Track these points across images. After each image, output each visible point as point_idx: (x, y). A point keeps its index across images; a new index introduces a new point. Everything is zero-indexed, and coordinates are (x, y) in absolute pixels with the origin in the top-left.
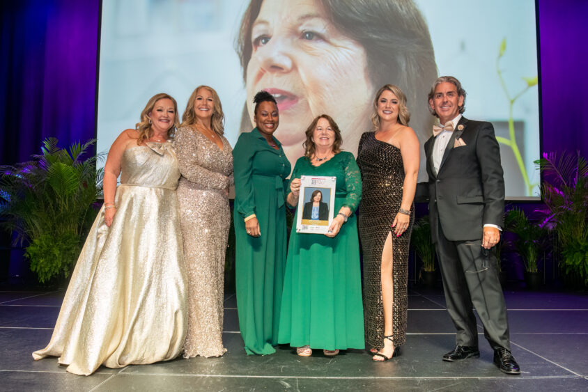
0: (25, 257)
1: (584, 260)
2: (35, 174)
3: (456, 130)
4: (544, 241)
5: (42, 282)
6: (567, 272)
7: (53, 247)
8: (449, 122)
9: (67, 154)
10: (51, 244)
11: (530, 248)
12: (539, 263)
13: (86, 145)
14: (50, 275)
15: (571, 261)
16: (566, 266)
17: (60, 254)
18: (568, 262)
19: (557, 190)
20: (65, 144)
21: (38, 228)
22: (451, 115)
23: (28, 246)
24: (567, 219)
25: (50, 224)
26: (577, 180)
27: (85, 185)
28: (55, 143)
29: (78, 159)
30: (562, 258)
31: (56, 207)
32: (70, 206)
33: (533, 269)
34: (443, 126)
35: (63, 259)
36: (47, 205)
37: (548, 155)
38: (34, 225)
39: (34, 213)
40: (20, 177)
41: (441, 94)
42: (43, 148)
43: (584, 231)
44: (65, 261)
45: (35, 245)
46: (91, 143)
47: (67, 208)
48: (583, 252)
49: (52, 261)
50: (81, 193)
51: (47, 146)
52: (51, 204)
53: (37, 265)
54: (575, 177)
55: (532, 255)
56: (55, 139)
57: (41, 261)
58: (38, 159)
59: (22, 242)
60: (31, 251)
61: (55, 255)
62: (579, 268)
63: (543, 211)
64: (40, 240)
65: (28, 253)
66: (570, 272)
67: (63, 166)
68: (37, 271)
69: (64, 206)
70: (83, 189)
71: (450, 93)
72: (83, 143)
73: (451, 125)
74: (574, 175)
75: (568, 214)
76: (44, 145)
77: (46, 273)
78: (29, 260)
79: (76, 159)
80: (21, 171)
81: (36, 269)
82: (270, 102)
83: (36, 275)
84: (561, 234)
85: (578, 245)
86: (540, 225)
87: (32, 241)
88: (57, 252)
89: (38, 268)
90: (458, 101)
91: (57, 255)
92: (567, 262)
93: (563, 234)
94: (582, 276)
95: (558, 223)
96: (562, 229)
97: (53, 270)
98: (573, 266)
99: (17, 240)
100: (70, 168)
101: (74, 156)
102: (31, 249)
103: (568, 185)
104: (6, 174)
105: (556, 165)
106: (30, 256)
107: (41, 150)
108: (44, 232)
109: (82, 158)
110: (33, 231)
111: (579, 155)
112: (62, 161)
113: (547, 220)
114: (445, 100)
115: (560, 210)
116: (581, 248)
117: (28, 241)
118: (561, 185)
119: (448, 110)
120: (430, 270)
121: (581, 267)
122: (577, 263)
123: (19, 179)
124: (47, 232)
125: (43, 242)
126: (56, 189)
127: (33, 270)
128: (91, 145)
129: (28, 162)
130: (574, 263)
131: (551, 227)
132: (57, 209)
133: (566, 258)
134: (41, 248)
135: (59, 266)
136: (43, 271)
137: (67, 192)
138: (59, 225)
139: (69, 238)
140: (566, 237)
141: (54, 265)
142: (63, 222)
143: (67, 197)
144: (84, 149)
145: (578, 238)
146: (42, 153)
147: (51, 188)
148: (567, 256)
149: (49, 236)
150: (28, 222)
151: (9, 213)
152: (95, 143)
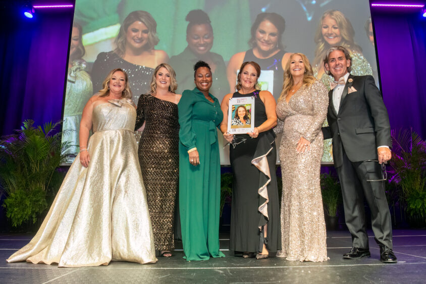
0: (3, 207)
1: (423, 204)
3: (348, 82)
4: (393, 192)
5: (14, 226)
6: (412, 215)
7: (25, 199)
8: (342, 78)
9: (41, 129)
10: (24, 197)
13: (56, 124)
14: (21, 221)
15: (414, 205)
16: (411, 210)
17: (30, 204)
18: (412, 206)
19: (399, 157)
20: (39, 122)
21: (15, 186)
22: (342, 74)
23: (6, 198)
24: (408, 175)
25: (24, 183)
26: (412, 148)
27: (53, 154)
28: (32, 124)
29: (48, 135)
30: (406, 204)
32: (40, 169)
34: (337, 82)
35: (33, 208)
36: (22, 167)
38: (11, 184)
39: (12, 174)
40: (3, 147)
41: (334, 59)
42: (22, 127)
43: (420, 184)
44: (34, 209)
45: (11, 198)
47: (38, 170)
48: (422, 199)
49: (24, 210)
50: (49, 159)
51: (25, 126)
52: (26, 166)
53: (12, 212)
56: (32, 121)
57: (15, 210)
58: (18, 133)
59: (0, 197)
61: (26, 205)
62: (420, 211)
64: (16, 194)
65: (5, 204)
66: (414, 214)
67: (38, 138)
69: (35, 168)
70: (51, 157)
71: (340, 58)
72: (54, 122)
73: (343, 80)
74: (409, 145)
75: (408, 172)
76: (23, 125)
77: (18, 219)
78: (5, 210)
81: (11, 216)
82: (205, 68)
83: (10, 220)
84: (405, 187)
85: (418, 194)
87: (9, 195)
88: (28, 203)
89: (13, 215)
90: (346, 63)
91: (28, 205)
92: (411, 206)
94: (423, 216)
95: (402, 178)
96: (405, 182)
97: (24, 217)
98: (416, 209)
100: (43, 140)
101: (46, 131)
102: (8, 201)
103: (406, 151)
105: (396, 138)
106: (7, 206)
109: (52, 134)
110: (10, 188)
111: (411, 130)
112: (37, 135)
113: (393, 177)
114: (337, 63)
115: (403, 169)
116: (421, 196)
117: (6, 195)
118: (401, 152)
119: (340, 70)
121: (421, 210)
122: (419, 207)
123: (3, 149)
125: (18, 195)
126: (31, 156)
127: (9, 216)
128: (59, 124)
129: (11, 135)
130: (416, 207)
131: (397, 182)
132: (30, 171)
133: (410, 204)
134: (16, 199)
135: (30, 213)
136: (16, 217)
137: (39, 158)
138: (31, 183)
139: (39, 192)
140: (409, 189)
141: (25, 213)
142: (34, 181)
143: (39, 162)
144: (54, 127)
145: (417, 189)
146: (21, 129)
147: (27, 154)
148: (410, 202)
149: (22, 191)
150: (8, 182)
152: (62, 123)
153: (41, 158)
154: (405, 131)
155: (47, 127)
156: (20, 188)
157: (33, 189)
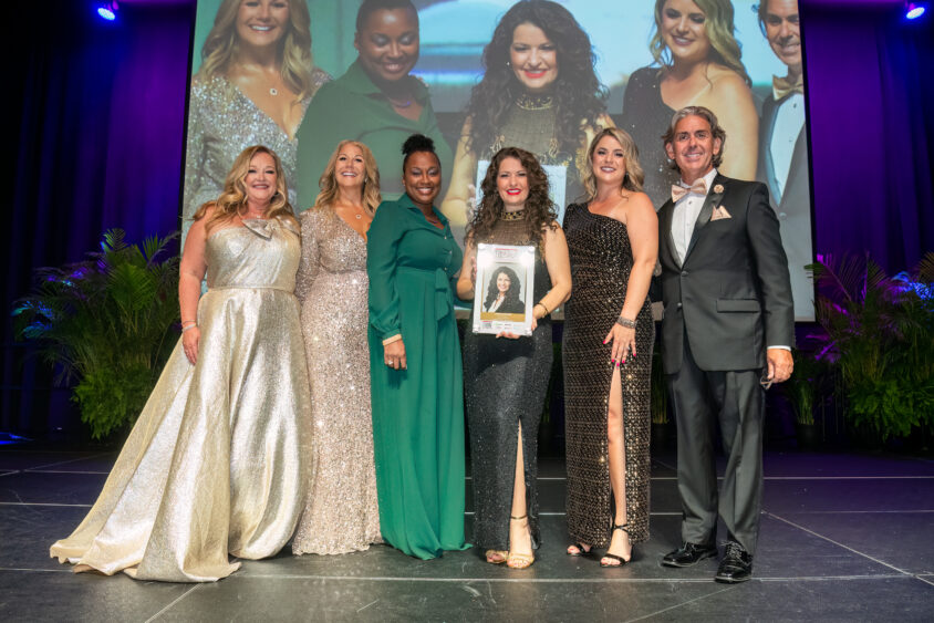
0: (73, 401)
1: (880, 406)
2: (90, 281)
3: (712, 193)
4: (822, 380)
5: (96, 438)
6: (857, 424)
7: (114, 386)
8: (700, 181)
9: (139, 251)
10: (111, 382)
11: (803, 390)
12: (817, 413)
13: (167, 240)
14: (109, 428)
15: (862, 407)
16: (855, 416)
17: (123, 397)
18: (858, 409)
19: (839, 309)
20: (135, 237)
21: (92, 359)
23: (78, 385)
24: (854, 348)
25: (110, 354)
26: (865, 293)
27: (163, 297)
28: (122, 237)
29: (154, 260)
30: (849, 404)
31: (121, 329)
32: (141, 327)
33: (807, 420)
34: (687, 186)
35: (129, 404)
36: (106, 325)
37: (825, 258)
38: (86, 354)
39: (87, 336)
40: (69, 284)
41: (685, 135)
42: (103, 244)
43: (878, 366)
44: (132, 406)
45: (86, 383)
46: (173, 236)
47: (136, 329)
48: (880, 395)
49: (112, 407)
50: (157, 308)
51: (109, 241)
52: (112, 324)
53: (91, 412)
54: (863, 288)
55: (805, 400)
56: (122, 230)
57: (98, 407)
58: (97, 259)
59: (68, 379)
60: (82, 392)
61: (116, 398)
62: (873, 419)
63: (818, 337)
64: (96, 376)
65: (76, 395)
66: (860, 424)
67: (132, 269)
68: (91, 421)
69: (131, 327)
70: (160, 303)
71: (699, 133)
72: (162, 236)
73: (702, 185)
74: (861, 286)
75: (855, 340)
76: (104, 239)
77: (103, 425)
78: (79, 404)
79: (151, 260)
80: (70, 275)
81: (89, 419)
82: (427, 153)
83: (89, 428)
84: (846, 369)
85: (872, 385)
86: (817, 357)
87: (82, 378)
88: (120, 395)
89: (92, 418)
90: (712, 146)
92: (856, 409)
93: (847, 371)
94: (878, 428)
95: (842, 354)
96: (847, 361)
97: (114, 420)
98: (864, 415)
99: (61, 377)
100: (143, 273)
101: (149, 254)
102: (82, 389)
104: (49, 280)
105: (836, 271)
106: (80, 401)
107: (101, 246)
108: (100, 364)
109: (160, 259)
110: (86, 363)
111: (868, 256)
112: (131, 262)
113: (826, 349)
114: (692, 144)
115: (845, 335)
116: (876, 389)
117: (78, 377)
118: (844, 301)
119: (697, 160)
120: (661, 422)
121: (877, 416)
122: (871, 411)
123: (68, 287)
124: (105, 364)
125: (100, 379)
126: (121, 303)
127: (85, 420)
128: (172, 240)
129: (82, 263)
130: (866, 410)
131: (832, 360)
132: (121, 331)
133: (855, 404)
134: (97, 387)
135: (123, 413)
136: (99, 422)
137: (137, 307)
138: (123, 354)
139: (138, 373)
140: (854, 373)
141: (115, 413)
142: (129, 350)
143: (136, 313)
144: (161, 245)
145: (870, 374)
146: (101, 250)
147: (114, 300)
148: (856, 401)
149: (108, 370)
150: (79, 350)
151: (51, 336)
152: (179, 236)
153: (141, 307)
154: (855, 259)
155: (149, 247)
157: (129, 366)
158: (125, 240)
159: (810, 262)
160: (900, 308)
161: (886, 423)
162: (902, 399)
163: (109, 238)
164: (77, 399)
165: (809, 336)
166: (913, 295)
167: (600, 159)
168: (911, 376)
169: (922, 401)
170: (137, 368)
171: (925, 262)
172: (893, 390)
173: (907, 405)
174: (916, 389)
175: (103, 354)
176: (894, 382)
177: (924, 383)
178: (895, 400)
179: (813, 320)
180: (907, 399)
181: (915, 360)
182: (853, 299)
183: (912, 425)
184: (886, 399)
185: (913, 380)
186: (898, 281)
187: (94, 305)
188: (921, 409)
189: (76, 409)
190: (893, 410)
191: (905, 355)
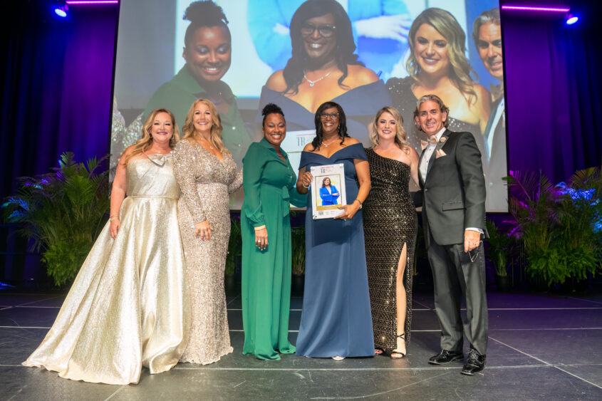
0: (42, 262)
1: (547, 265)
2: (52, 186)
3: (439, 142)
4: (512, 249)
5: (57, 286)
6: (533, 276)
7: (69, 252)
9: (84, 167)
10: (67, 250)
11: (500, 255)
12: (508, 269)
13: (102, 159)
14: (65, 279)
15: (536, 265)
16: (532, 270)
17: (75, 259)
18: (534, 267)
19: (523, 204)
20: (80, 158)
21: (55, 235)
23: (45, 251)
24: (532, 229)
25: (66, 232)
26: (539, 195)
27: (99, 195)
28: (72, 157)
29: (94, 172)
30: (528, 264)
31: (72, 216)
32: (85, 215)
33: (503, 273)
34: (429, 140)
35: (78, 264)
36: (63, 213)
37: (514, 173)
38: (50, 232)
39: (51, 221)
41: (425, 113)
42: (60, 162)
43: (546, 239)
45: (51, 250)
46: (106, 157)
47: (82, 216)
48: (546, 258)
49: (67, 266)
50: (95, 202)
51: (64, 159)
52: (67, 213)
53: (53, 269)
54: (538, 192)
55: (502, 261)
56: (72, 153)
57: (58, 266)
58: (56, 172)
59: (39, 248)
60: (48, 257)
61: (70, 260)
62: (542, 272)
63: (510, 222)
64: (57, 246)
65: (45, 258)
66: (535, 276)
67: (80, 178)
68: (54, 274)
69: (79, 216)
70: (98, 199)
71: (433, 112)
72: (99, 158)
73: (434, 139)
74: (537, 190)
75: (532, 224)
76: (61, 159)
77: (62, 277)
78: (46, 264)
79: (92, 172)
80: (40, 183)
81: (52, 274)
82: (277, 114)
83: (52, 279)
84: (526, 242)
85: (542, 252)
86: (508, 234)
87: (48, 248)
88: (73, 258)
90: (441, 117)
91: (73, 260)
92: (532, 266)
93: (528, 242)
94: (545, 279)
95: (524, 233)
96: (527, 237)
98: (537, 270)
99: (34, 247)
100: (87, 181)
101: (90, 168)
102: (48, 255)
104: (26, 185)
105: (521, 181)
106: (47, 261)
108: (59, 238)
109: (97, 171)
110: (50, 238)
111: (541, 172)
112: (79, 174)
113: (514, 229)
114: (429, 118)
115: (526, 221)
116: (545, 255)
117: (45, 247)
118: (526, 199)
119: (433, 127)
121: (545, 271)
122: (541, 268)
123: (37, 189)
125: (60, 248)
126: (73, 200)
127: (50, 274)
128: (105, 160)
129: (47, 175)
130: (538, 267)
131: (518, 236)
133: (531, 263)
134: (58, 253)
135: (75, 270)
136: (59, 275)
137: (84, 202)
138: (74, 232)
139: (84, 243)
140: (531, 245)
141: (70, 269)
142: (78, 230)
143: (83, 207)
144: (98, 163)
145: (541, 245)
146: (59, 166)
147: (68, 198)
148: (532, 261)
149: (64, 242)
150: (45, 229)
151: (27, 221)
152: (109, 157)
153: (86, 202)
154: (533, 173)
155: (91, 164)
156: (62, 239)
157: (78, 240)
158: (74, 159)
159: (506, 175)
160: (560, 205)
161: (550, 275)
162: (560, 261)
163: (64, 158)
164: (44, 261)
165: (505, 221)
166: (568, 197)
167: (382, 125)
168: (566, 246)
169: (572, 262)
170: (83, 241)
171: (575, 176)
172: (554, 255)
173: (563, 264)
174: (569, 255)
175: (61, 231)
176: (555, 250)
177: (574, 251)
178: (556, 261)
179: (507, 211)
180: (563, 261)
181: (568, 236)
182: (532, 199)
183: (566, 276)
184: (550, 260)
185: (567, 249)
186: (559, 187)
187: (55, 200)
188: (572, 267)
189: (44, 267)
190: (555, 267)
191: (562, 233)
